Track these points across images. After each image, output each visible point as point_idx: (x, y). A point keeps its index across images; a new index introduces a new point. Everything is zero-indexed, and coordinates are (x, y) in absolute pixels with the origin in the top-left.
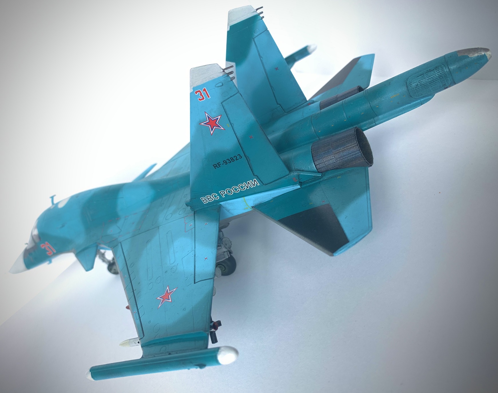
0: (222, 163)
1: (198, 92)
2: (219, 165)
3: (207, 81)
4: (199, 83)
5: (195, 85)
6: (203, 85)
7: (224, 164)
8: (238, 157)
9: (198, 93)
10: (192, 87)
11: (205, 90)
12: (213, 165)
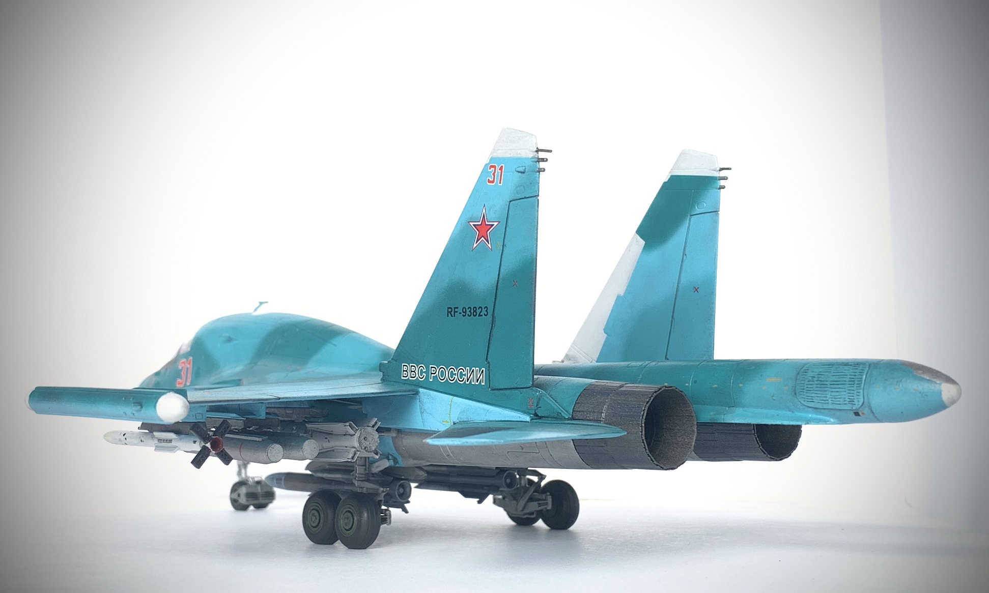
0: (460, 310)
1: (492, 167)
2: (455, 312)
3: (511, 156)
4: (500, 154)
5: (495, 155)
6: (504, 160)
7: (462, 313)
8: (484, 312)
9: (492, 169)
10: (491, 157)
11: (501, 169)
12: (449, 308)
